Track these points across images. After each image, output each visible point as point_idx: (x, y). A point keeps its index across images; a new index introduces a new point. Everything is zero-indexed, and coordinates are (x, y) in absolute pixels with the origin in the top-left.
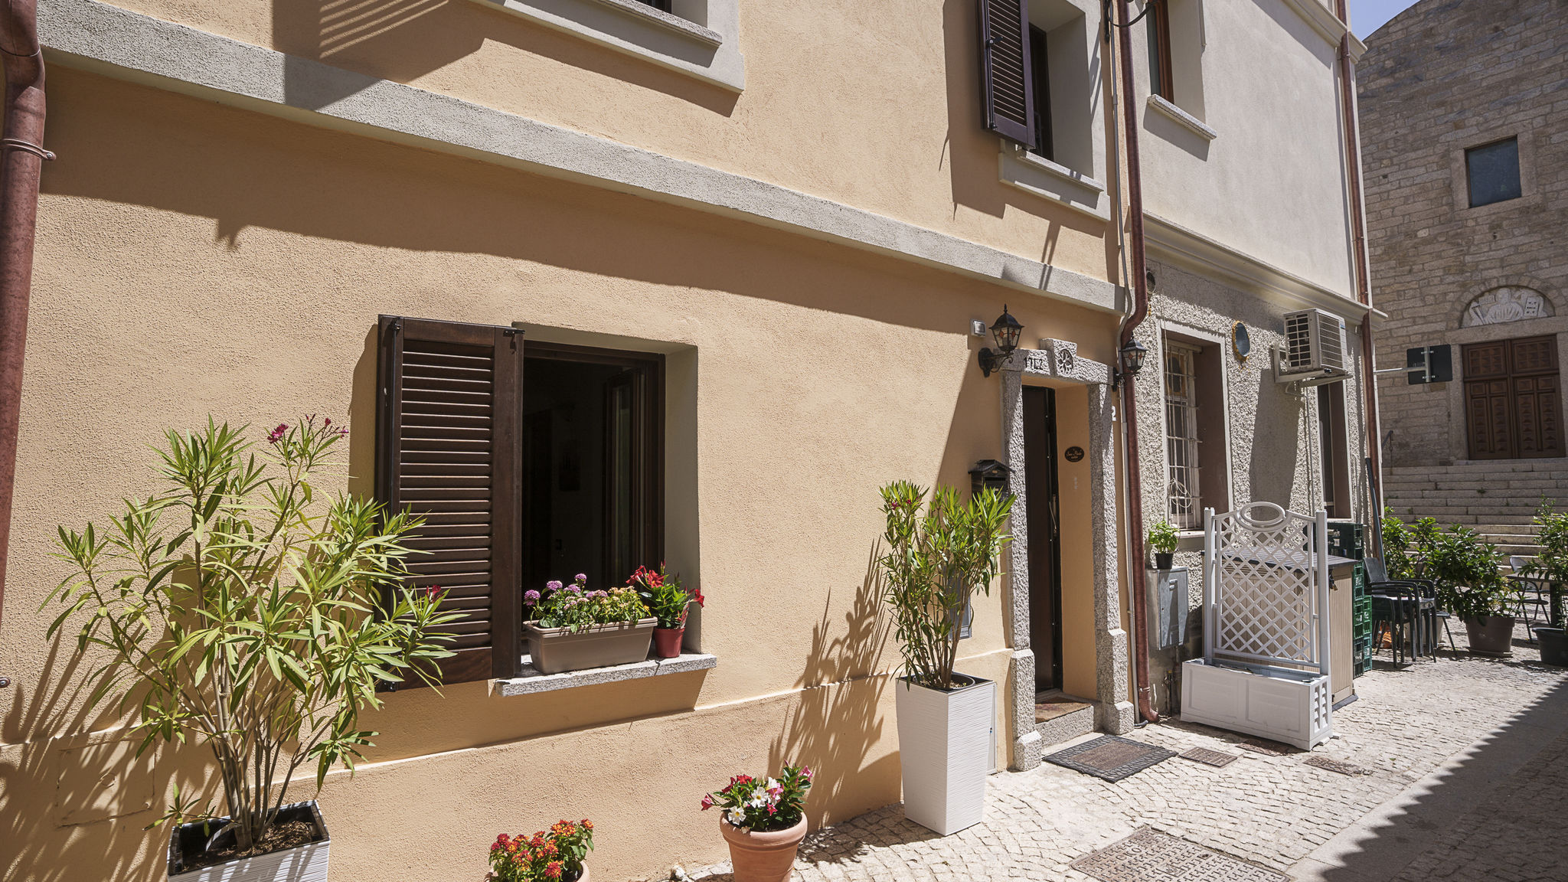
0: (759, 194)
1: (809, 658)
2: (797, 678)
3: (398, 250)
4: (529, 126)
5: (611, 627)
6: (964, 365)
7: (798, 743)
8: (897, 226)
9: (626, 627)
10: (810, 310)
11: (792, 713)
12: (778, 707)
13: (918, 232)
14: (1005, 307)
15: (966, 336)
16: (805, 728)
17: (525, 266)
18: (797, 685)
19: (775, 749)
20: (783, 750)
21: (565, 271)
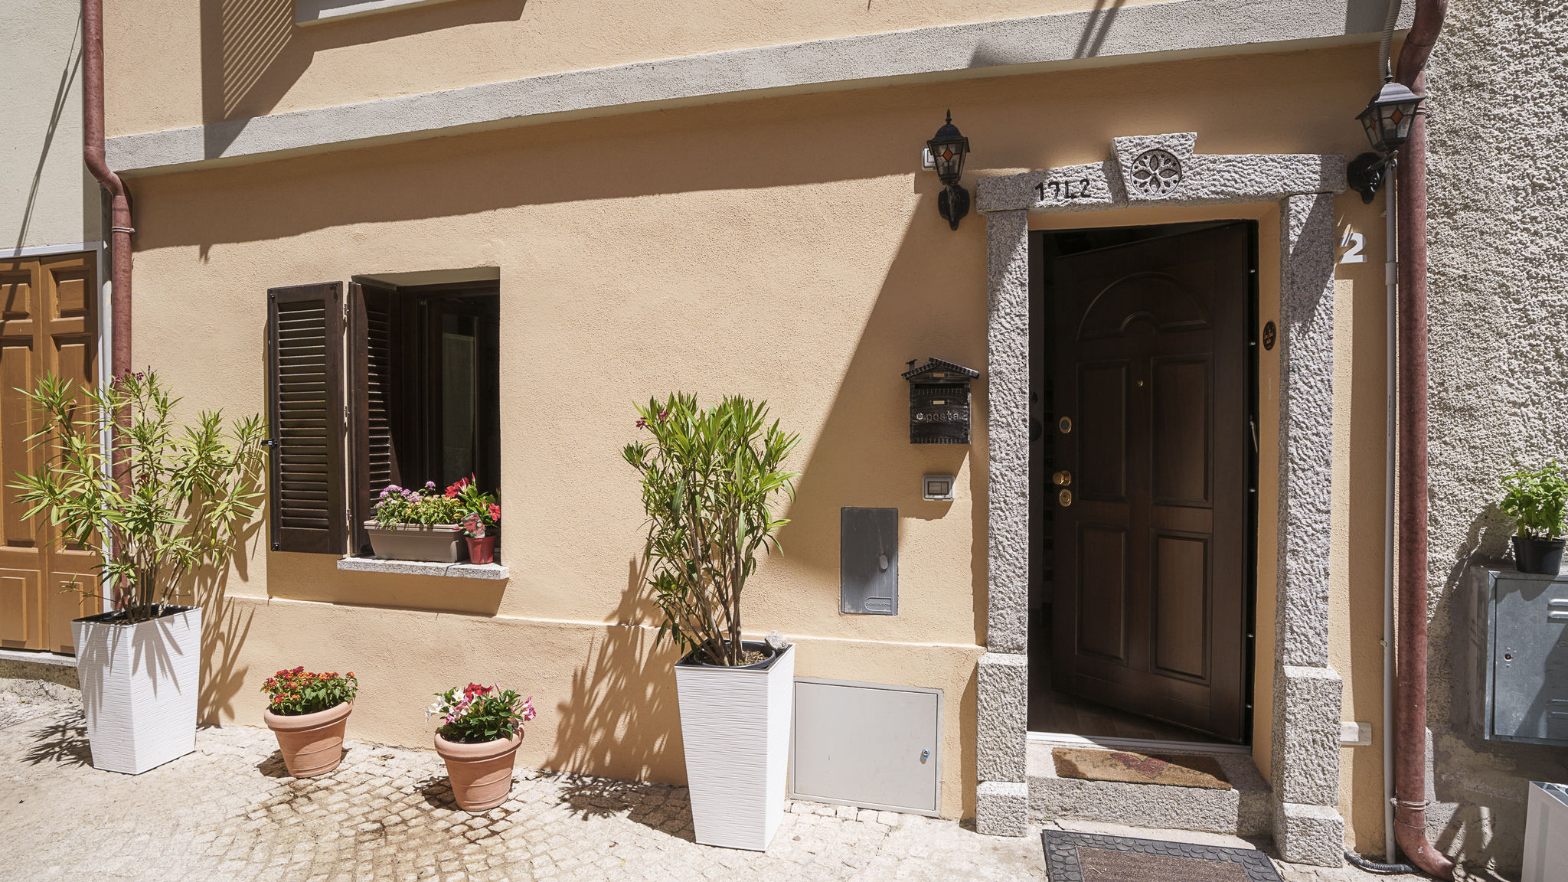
0: (547, 89)
1: (624, 594)
2: (610, 611)
3: (284, 239)
4: (338, 112)
5: (412, 527)
6: (905, 220)
7: (606, 680)
8: (745, 57)
9: (425, 530)
10: (636, 199)
11: (598, 646)
12: (580, 636)
13: (784, 51)
14: (948, 114)
15: (912, 176)
16: (614, 666)
17: (359, 228)
18: (610, 617)
19: (579, 678)
20: (588, 683)
21: (388, 224)
